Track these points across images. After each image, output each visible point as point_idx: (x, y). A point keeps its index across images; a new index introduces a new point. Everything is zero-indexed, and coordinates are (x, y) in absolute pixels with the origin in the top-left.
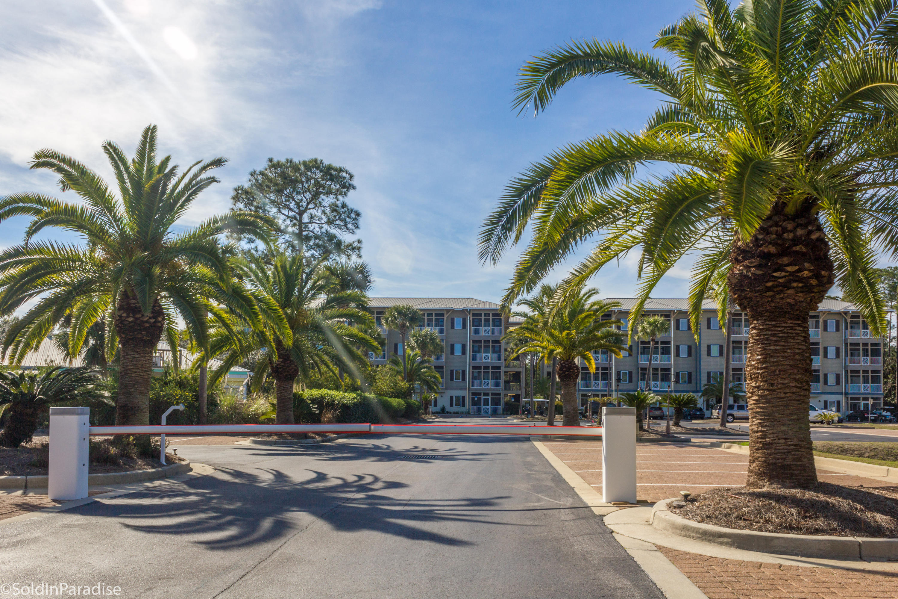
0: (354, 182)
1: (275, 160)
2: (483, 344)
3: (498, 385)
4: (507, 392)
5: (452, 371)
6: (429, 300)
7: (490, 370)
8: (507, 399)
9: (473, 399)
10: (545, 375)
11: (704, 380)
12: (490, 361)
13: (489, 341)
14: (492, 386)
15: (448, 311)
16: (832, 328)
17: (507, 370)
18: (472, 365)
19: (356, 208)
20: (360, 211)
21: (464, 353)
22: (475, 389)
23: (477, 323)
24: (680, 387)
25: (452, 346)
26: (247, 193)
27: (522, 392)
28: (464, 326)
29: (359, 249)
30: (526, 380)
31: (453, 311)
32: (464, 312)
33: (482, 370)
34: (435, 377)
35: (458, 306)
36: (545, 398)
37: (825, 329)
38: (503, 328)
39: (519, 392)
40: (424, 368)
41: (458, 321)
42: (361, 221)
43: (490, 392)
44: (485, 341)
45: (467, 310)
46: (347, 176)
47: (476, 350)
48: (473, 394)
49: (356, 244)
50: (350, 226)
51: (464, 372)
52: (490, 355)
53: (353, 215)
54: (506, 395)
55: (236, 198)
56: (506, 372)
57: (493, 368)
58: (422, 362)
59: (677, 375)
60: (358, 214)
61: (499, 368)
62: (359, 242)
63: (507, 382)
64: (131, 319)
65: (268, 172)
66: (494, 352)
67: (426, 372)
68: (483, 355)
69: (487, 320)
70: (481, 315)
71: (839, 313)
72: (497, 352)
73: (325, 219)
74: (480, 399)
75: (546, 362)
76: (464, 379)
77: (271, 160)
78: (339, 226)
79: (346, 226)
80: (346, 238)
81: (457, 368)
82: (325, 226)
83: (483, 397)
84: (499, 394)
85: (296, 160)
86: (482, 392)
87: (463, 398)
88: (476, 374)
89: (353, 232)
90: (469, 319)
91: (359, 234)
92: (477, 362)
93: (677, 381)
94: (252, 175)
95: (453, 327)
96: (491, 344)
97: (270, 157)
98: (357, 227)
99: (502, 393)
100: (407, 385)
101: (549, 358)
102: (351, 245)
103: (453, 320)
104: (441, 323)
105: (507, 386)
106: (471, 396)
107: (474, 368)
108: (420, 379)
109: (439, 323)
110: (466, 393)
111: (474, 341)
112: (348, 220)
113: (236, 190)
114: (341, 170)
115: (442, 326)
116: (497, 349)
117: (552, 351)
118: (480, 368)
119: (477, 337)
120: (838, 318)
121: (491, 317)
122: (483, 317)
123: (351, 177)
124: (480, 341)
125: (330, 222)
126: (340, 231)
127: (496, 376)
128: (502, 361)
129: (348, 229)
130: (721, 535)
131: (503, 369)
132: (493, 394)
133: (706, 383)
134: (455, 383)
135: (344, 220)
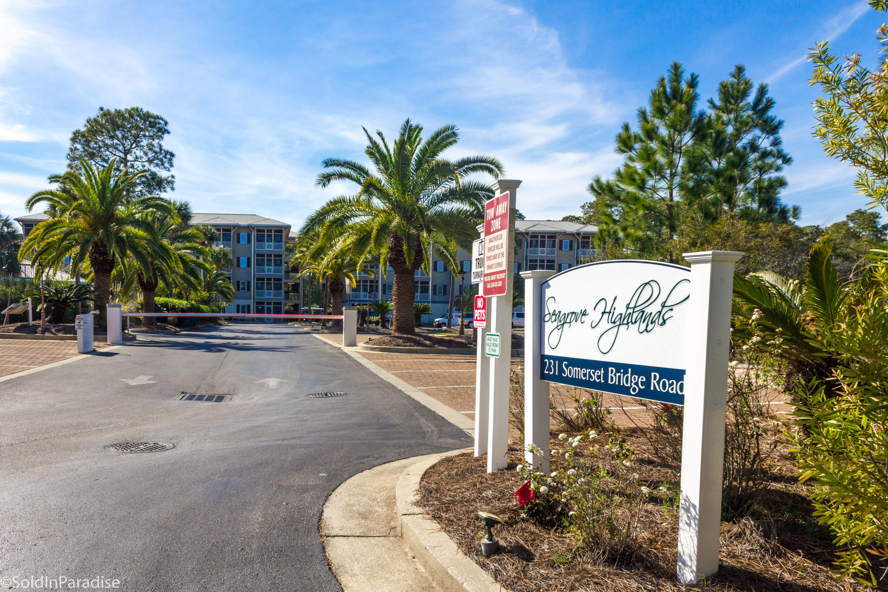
0: (168, 128)
1: (105, 109)
2: (266, 258)
3: (280, 295)
4: (286, 301)
5: (238, 282)
6: (217, 216)
7: (272, 282)
8: (287, 307)
9: (257, 307)
10: (321, 286)
11: (457, 293)
12: (272, 273)
13: (271, 255)
14: (274, 296)
15: (234, 226)
16: (566, 248)
17: (287, 281)
18: (256, 277)
19: (170, 150)
20: (174, 152)
21: (249, 265)
22: (259, 298)
23: (260, 239)
24: (437, 299)
25: (238, 259)
26: (83, 136)
27: (300, 302)
28: (249, 241)
29: (172, 182)
30: (304, 291)
31: (239, 227)
32: (249, 228)
33: (265, 282)
34: (229, 288)
35: (244, 222)
36: (320, 307)
37: (561, 248)
38: (283, 243)
39: (297, 302)
40: (220, 280)
41: (244, 235)
42: (175, 161)
43: (272, 301)
44: (268, 255)
45: (251, 227)
46: (163, 122)
47: (260, 263)
48: (258, 303)
49: (170, 179)
50: (166, 165)
51: (249, 283)
52: (272, 268)
53: (168, 156)
54: (286, 305)
55: (74, 140)
56: (286, 283)
57: (275, 279)
58: (218, 275)
59: (434, 287)
60: (172, 155)
61: (280, 280)
62: (173, 177)
63: (287, 292)
64: (101, 258)
65: (100, 119)
66: (276, 265)
67: (221, 284)
68: (266, 267)
69: (269, 236)
70: (264, 231)
71: (572, 234)
72: (278, 265)
73: (145, 158)
74: (263, 308)
75: (321, 281)
76: (249, 289)
77: (102, 109)
78: (157, 165)
79: (163, 165)
80: (163, 173)
81: (243, 280)
82: (146, 164)
83: (266, 306)
84: (280, 303)
85: (123, 109)
86: (265, 301)
87: (249, 306)
88: (260, 285)
89: (169, 170)
90: (254, 234)
91: (173, 171)
92: (261, 274)
93: (434, 293)
94: (88, 122)
95: (239, 242)
96: (273, 258)
97: (101, 106)
98: (172, 166)
99: (283, 302)
100: (208, 295)
101: (323, 278)
102: (166, 180)
103: (238, 235)
104: (228, 238)
105: (287, 298)
106: (255, 305)
107: (258, 279)
108: (217, 290)
109: (227, 238)
110: (251, 302)
111: (258, 255)
112: (165, 160)
113: (74, 133)
114: (158, 117)
115: (230, 240)
116: (278, 262)
117: (325, 273)
118: (263, 279)
119: (260, 250)
120: (571, 238)
121: (273, 233)
122: (266, 233)
123: (166, 123)
124: (263, 255)
125: (150, 161)
126: (157, 168)
127: (278, 287)
128: (283, 273)
129: (165, 168)
130: (376, 348)
131: (284, 281)
132: (275, 303)
133: (458, 294)
134: (242, 293)
135: (161, 160)
